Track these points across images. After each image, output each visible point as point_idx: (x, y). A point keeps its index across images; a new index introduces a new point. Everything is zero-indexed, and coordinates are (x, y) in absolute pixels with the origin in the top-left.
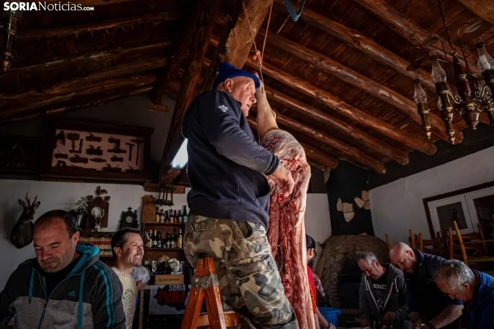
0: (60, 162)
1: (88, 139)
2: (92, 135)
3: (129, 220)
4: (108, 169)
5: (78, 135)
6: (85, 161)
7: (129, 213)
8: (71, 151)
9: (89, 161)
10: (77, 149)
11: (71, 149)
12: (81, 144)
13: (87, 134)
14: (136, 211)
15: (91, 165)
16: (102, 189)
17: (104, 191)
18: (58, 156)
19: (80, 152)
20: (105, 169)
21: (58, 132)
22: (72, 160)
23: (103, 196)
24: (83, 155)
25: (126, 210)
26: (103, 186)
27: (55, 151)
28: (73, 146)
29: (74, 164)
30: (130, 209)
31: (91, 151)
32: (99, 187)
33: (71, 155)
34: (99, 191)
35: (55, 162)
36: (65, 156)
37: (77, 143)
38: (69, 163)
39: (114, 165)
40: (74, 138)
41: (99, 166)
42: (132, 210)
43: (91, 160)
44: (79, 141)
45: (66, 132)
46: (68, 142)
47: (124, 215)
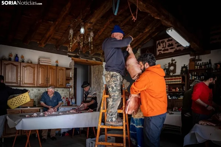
0: (160, 53)
1: (168, 41)
2: (169, 39)
3: (184, 69)
4: (176, 51)
5: (164, 41)
6: (167, 50)
7: (185, 67)
8: (163, 48)
9: (169, 50)
10: (164, 46)
11: (163, 47)
12: (166, 44)
13: (167, 39)
14: (187, 65)
15: (170, 51)
16: (173, 59)
17: (174, 60)
18: (159, 51)
19: (165, 47)
20: (175, 51)
21: (158, 42)
22: (163, 51)
23: (174, 62)
24: (167, 48)
25: (183, 66)
26: (174, 58)
27: (158, 49)
28: (163, 45)
29: (164, 52)
30: (185, 65)
31: (169, 46)
32: (172, 59)
33: (163, 49)
34: (172, 60)
35: (158, 53)
36: (161, 50)
37: (164, 44)
38: (162, 52)
39: (178, 49)
40: (163, 42)
41: (172, 51)
42: (186, 66)
43: (170, 49)
44: (165, 43)
45: (160, 41)
46: (161, 44)
47: (182, 68)
